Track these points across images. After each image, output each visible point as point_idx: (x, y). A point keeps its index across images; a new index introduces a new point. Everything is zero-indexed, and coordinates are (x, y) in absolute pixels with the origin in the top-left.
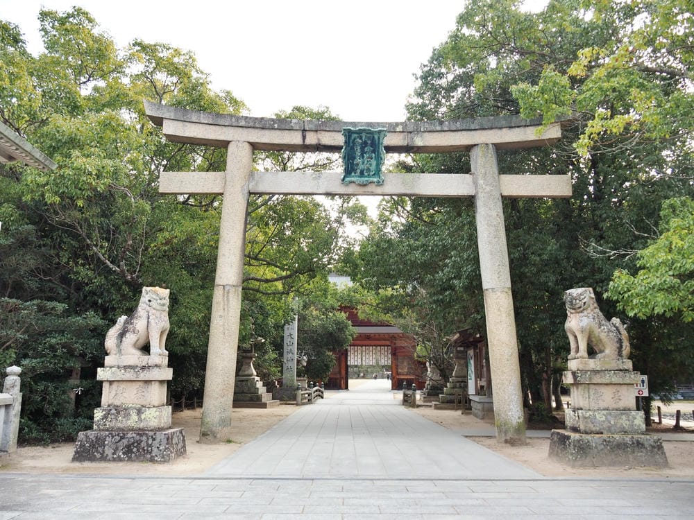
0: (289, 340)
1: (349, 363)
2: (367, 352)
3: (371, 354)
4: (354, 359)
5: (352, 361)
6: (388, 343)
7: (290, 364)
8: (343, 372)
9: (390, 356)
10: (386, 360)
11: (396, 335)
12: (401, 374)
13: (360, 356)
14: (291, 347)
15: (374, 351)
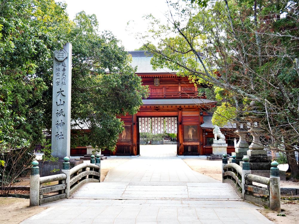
0: (59, 98)
1: (140, 131)
2: (156, 122)
3: (159, 124)
4: (144, 128)
5: (143, 129)
6: (174, 113)
7: (60, 130)
8: (135, 140)
9: (176, 126)
10: (172, 129)
11: (183, 106)
12: (187, 141)
13: (149, 125)
14: (61, 107)
15: (162, 122)
